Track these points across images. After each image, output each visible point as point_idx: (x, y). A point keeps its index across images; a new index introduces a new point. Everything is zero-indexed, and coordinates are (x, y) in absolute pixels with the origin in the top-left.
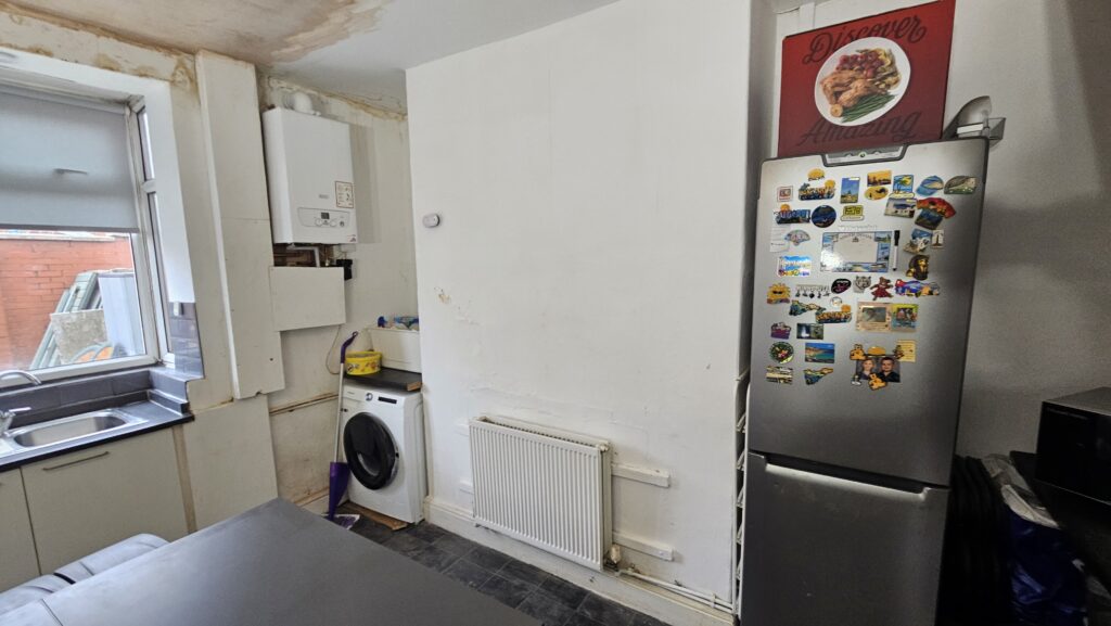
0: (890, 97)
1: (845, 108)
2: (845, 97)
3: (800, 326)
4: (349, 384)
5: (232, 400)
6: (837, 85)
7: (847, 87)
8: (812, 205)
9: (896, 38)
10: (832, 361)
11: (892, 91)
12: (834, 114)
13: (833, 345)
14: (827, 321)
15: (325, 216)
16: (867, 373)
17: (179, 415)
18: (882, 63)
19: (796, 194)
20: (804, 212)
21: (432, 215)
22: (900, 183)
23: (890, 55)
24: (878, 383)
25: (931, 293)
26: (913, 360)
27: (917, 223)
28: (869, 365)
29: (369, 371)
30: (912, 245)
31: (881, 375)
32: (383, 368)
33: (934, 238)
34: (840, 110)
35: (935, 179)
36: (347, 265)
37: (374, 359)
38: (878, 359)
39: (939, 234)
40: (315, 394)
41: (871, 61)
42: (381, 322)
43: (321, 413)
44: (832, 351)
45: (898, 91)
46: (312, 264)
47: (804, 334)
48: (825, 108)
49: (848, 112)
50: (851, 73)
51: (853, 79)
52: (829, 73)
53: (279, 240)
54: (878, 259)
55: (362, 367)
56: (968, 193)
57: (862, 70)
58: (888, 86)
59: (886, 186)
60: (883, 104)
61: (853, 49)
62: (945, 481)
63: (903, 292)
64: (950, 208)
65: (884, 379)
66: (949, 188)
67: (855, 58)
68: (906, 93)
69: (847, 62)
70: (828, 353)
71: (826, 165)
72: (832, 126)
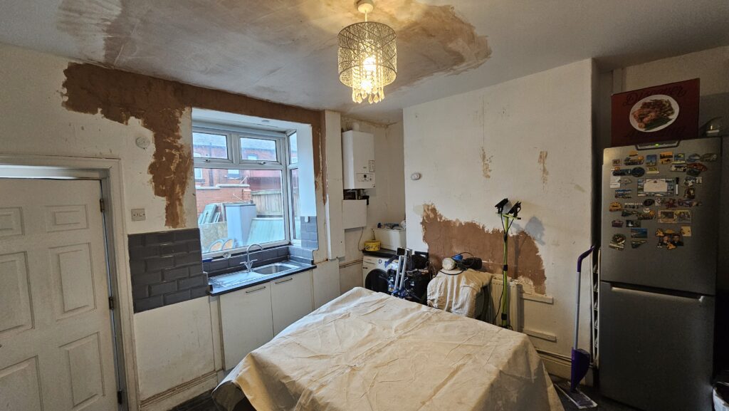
0: (670, 120)
1: (646, 124)
2: (646, 120)
3: (628, 222)
4: (365, 255)
5: (327, 260)
6: (641, 115)
7: (646, 116)
8: (632, 167)
9: (671, 95)
10: (646, 237)
11: (670, 117)
12: (640, 127)
13: (646, 229)
14: (642, 219)
15: (365, 176)
16: (665, 242)
17: (311, 266)
18: (664, 105)
19: (623, 162)
20: (627, 170)
21: (416, 174)
22: (677, 157)
23: (668, 102)
24: (672, 247)
25: (697, 205)
26: (690, 235)
27: (687, 174)
28: (666, 238)
29: (377, 249)
30: (687, 184)
31: (673, 243)
32: (381, 248)
33: (697, 181)
34: (643, 125)
35: (696, 155)
36: (366, 198)
37: (378, 244)
38: (671, 235)
39: (699, 179)
40: (353, 260)
41: (659, 104)
42: (379, 226)
43: (354, 269)
44: (646, 233)
45: (674, 117)
46: (354, 199)
47: (630, 225)
48: (635, 124)
49: (648, 126)
50: (648, 110)
51: (650, 112)
52: (637, 109)
53: (346, 188)
54: (668, 190)
55: (373, 247)
56: (713, 161)
57: (653, 108)
58: (669, 115)
59: (670, 159)
60: (666, 123)
61: (648, 99)
62: (713, 292)
63: (683, 205)
64: (704, 167)
65: (674, 244)
66: (702, 159)
67: (650, 103)
68: (678, 117)
69: (645, 105)
70: (644, 234)
71: (638, 150)
72: (639, 132)
